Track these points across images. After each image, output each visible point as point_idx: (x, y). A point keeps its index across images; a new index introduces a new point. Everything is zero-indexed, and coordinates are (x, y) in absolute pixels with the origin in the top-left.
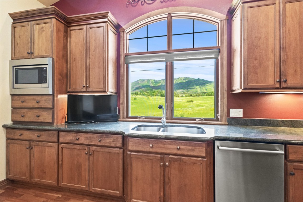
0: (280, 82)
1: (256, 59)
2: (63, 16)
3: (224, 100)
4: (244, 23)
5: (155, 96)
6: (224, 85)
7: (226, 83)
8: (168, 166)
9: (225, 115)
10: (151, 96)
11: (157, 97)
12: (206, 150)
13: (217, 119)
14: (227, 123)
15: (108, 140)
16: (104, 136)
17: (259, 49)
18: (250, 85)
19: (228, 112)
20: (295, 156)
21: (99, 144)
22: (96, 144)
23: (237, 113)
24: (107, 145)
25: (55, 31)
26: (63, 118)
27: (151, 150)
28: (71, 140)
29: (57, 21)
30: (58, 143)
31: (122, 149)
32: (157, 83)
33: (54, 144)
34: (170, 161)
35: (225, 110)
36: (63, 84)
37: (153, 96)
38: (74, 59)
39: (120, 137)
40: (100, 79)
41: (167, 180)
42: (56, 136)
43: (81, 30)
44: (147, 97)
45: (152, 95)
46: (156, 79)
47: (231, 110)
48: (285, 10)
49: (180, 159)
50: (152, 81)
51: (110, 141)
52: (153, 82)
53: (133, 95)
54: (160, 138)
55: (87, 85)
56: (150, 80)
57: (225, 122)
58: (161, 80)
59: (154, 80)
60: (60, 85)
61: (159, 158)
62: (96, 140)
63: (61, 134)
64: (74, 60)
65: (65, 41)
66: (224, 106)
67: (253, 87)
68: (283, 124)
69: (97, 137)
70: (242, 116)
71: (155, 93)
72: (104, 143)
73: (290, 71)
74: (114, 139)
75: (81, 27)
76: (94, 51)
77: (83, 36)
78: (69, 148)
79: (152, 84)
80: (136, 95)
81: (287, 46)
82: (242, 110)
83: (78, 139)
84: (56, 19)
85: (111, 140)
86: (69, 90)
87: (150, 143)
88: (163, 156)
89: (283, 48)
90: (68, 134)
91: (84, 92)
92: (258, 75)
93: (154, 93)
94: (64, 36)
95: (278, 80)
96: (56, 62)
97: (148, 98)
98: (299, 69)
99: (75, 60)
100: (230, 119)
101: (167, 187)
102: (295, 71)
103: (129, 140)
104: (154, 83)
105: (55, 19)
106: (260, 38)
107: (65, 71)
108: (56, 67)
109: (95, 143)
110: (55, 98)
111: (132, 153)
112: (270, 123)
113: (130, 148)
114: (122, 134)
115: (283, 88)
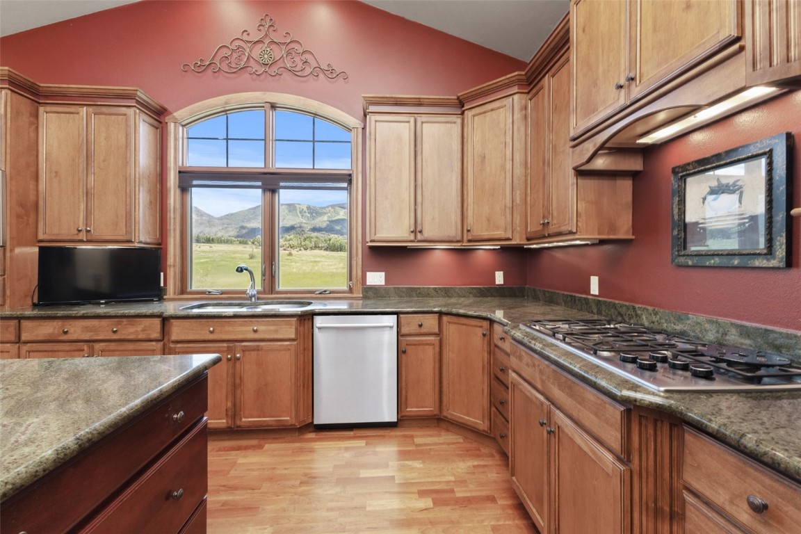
0: (414, 232)
2: (29, 83)
3: (358, 258)
5: (311, 248)
7: (360, 230)
8: (239, 359)
9: (360, 283)
10: (298, 249)
11: (317, 252)
12: (296, 329)
14: (362, 296)
15: (132, 330)
16: (125, 323)
18: (379, 236)
19: (364, 278)
20: (408, 329)
21: (115, 337)
22: (108, 338)
23: (376, 278)
24: (131, 337)
25: (9, 115)
26: (26, 296)
27: (211, 337)
28: (49, 334)
29: (15, 96)
30: (17, 343)
31: (162, 343)
32: (316, 213)
33: (9, 345)
34: (243, 351)
35: (360, 273)
36: (27, 224)
37: (306, 249)
38: (56, 172)
39: (157, 322)
40: (117, 216)
41: (238, 381)
42: (12, 329)
43: (72, 115)
44: (287, 252)
45: (302, 246)
46: (312, 204)
47: (368, 274)
48: (422, 134)
49: (258, 346)
50: (302, 207)
51: (137, 331)
52: (305, 212)
53: (245, 245)
54: (226, 317)
55: (88, 229)
56: (298, 206)
57: (359, 293)
58: (328, 207)
59: (309, 208)
60: (20, 227)
61: (226, 349)
62: (107, 331)
63: (25, 323)
64: (55, 174)
65: (32, 135)
66: (358, 267)
67: (381, 239)
69: (108, 326)
70: (383, 283)
71: (311, 242)
72: (125, 334)
73: (428, 218)
74: (145, 327)
75: (72, 109)
76: (104, 161)
77: (79, 127)
78: (46, 351)
79: (302, 216)
80: (254, 246)
81: (423, 183)
82: (383, 274)
83: (66, 333)
84: (12, 90)
85: (139, 328)
86: (41, 236)
87: (210, 326)
88: (231, 345)
90: (42, 323)
91: (81, 241)
93: (307, 242)
94: (31, 124)
95: (412, 230)
96: (11, 179)
97: (290, 254)
98: (437, 216)
99: (56, 176)
100: (365, 289)
101: (238, 392)
102: (433, 218)
103: (172, 324)
104: (309, 215)
105: (9, 92)
106: (391, 168)
107: (32, 198)
108: (11, 190)
109: (105, 336)
110: (8, 254)
111: (179, 345)
113: (174, 337)
114: (159, 316)
115: (419, 241)
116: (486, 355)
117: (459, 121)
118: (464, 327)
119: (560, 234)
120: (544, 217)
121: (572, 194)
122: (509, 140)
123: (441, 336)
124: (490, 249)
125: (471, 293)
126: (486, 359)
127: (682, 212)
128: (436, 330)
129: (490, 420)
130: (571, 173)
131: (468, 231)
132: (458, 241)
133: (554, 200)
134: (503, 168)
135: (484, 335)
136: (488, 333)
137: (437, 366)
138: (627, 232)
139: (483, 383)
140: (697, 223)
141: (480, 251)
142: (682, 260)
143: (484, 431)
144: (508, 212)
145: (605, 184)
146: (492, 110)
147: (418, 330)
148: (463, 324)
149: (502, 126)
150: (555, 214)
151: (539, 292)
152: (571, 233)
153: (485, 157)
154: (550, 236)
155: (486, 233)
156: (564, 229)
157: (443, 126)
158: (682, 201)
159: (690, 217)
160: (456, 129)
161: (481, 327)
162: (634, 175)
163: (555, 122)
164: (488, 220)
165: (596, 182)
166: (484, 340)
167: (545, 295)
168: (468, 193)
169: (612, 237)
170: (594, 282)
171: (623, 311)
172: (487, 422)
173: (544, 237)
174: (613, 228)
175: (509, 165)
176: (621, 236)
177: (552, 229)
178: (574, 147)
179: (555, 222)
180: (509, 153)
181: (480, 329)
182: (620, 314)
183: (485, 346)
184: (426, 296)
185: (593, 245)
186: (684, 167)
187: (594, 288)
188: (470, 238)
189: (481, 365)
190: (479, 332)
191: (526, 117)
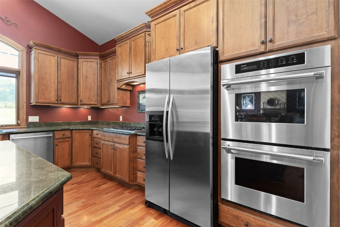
0: (57, 100)
1: (44, 86)
3: (24, 110)
4: (36, 63)
6: (24, 99)
7: (25, 97)
9: (24, 121)
13: (18, 124)
14: (26, 127)
17: (45, 79)
18: (40, 101)
19: (27, 119)
20: (58, 136)
23: (34, 119)
35: (25, 117)
47: (29, 117)
48: (61, 62)
57: (25, 126)
66: (24, 114)
67: (41, 102)
68: (64, 124)
70: (38, 121)
73: (63, 95)
81: (61, 82)
82: (38, 117)
89: (59, 82)
92: (45, 95)
95: (56, 99)
98: (67, 95)
100: (28, 124)
102: (66, 95)
106: (46, 74)
112: (57, 125)
115: (59, 104)
116: (90, 141)
117: (76, 61)
118: (82, 133)
119: (113, 104)
120: (108, 99)
121: (116, 94)
122: (96, 73)
123: (72, 138)
124: (86, 108)
125: (79, 124)
126: (90, 143)
127: (139, 101)
128: (70, 136)
129: (92, 161)
130: (116, 88)
131: (81, 101)
132: (76, 105)
133: (111, 95)
134: (94, 81)
135: (90, 135)
136: (91, 134)
137: (70, 149)
138: (129, 105)
139: (89, 150)
140: (141, 104)
141: (82, 109)
142: (139, 111)
143: (90, 166)
144: (96, 96)
145: (124, 92)
146: (90, 61)
147: (63, 137)
148: (82, 132)
149: (94, 68)
150: (112, 98)
151: (104, 122)
152: (116, 104)
153: (87, 76)
154: (110, 104)
155: (88, 102)
156: (114, 103)
157: (70, 61)
158: (139, 99)
159: (140, 102)
160: (75, 64)
161: (89, 132)
162: (130, 91)
163: (112, 73)
164: (89, 98)
165: (122, 91)
166: (89, 136)
167: (106, 123)
168: (80, 88)
169: (126, 106)
170: (121, 117)
171: (128, 124)
172: (90, 162)
173: (108, 105)
174: (126, 103)
175: (96, 81)
176: (127, 105)
177: (111, 103)
178: (118, 82)
179: (112, 101)
180: (96, 77)
181: (88, 133)
182: (127, 125)
183: (90, 138)
184: (60, 126)
185: (121, 107)
186: (139, 91)
187: (121, 119)
188: (81, 103)
189: (88, 145)
190: (88, 134)
191: (101, 67)
